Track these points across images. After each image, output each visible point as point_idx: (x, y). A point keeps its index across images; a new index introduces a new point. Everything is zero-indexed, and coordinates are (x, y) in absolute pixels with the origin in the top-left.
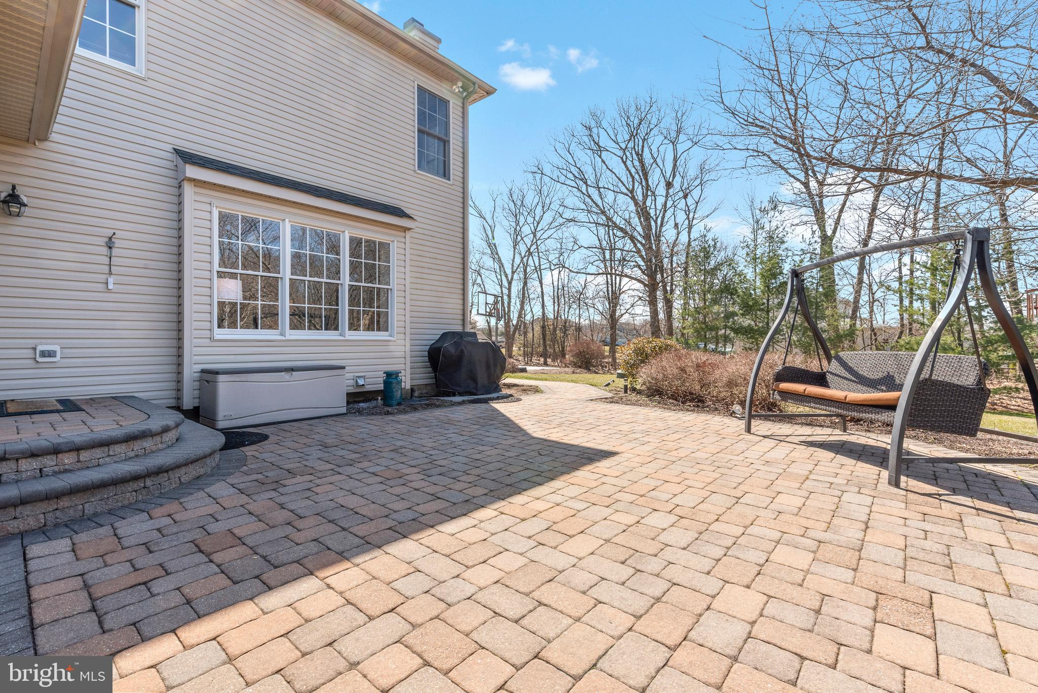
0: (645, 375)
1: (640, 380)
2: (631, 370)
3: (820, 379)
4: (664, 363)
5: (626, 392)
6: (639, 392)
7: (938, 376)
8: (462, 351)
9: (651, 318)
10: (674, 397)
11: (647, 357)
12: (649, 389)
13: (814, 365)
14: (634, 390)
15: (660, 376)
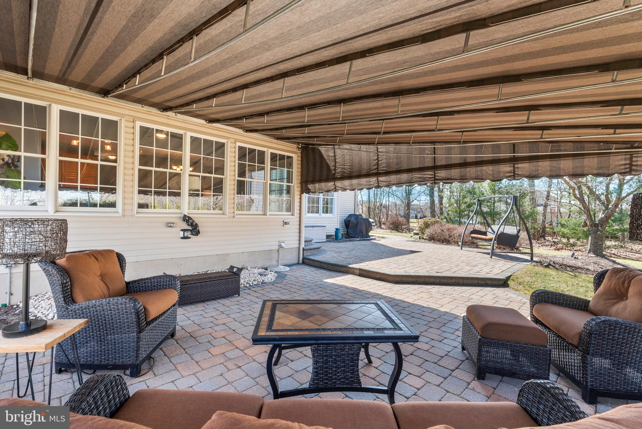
0: (428, 232)
1: (426, 235)
2: (422, 230)
3: (485, 234)
4: (435, 228)
5: (420, 239)
6: (426, 239)
7: (505, 232)
8: (358, 222)
9: (431, 204)
10: (439, 241)
11: (429, 225)
12: (429, 238)
13: (483, 229)
14: (423, 238)
15: (434, 233)
